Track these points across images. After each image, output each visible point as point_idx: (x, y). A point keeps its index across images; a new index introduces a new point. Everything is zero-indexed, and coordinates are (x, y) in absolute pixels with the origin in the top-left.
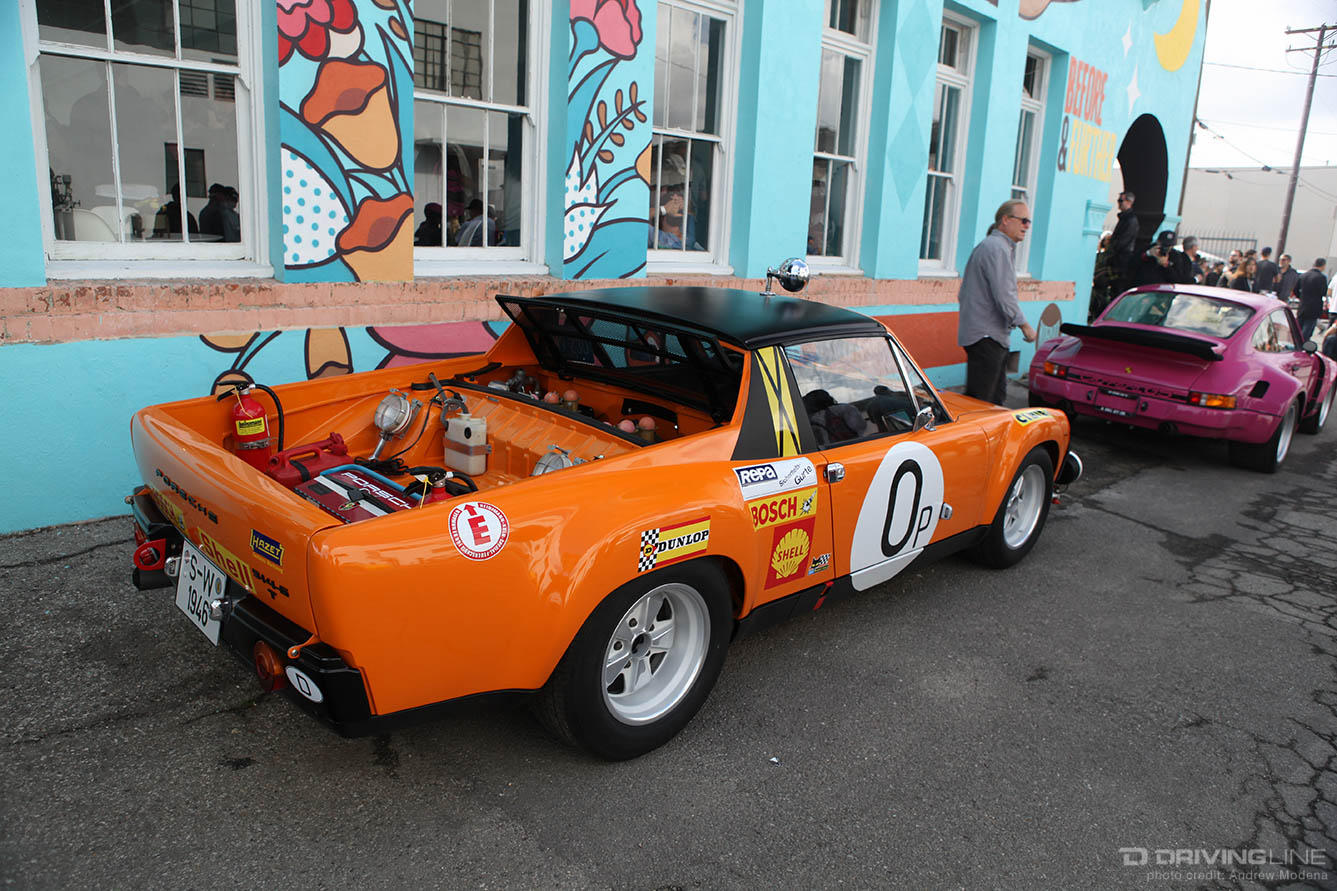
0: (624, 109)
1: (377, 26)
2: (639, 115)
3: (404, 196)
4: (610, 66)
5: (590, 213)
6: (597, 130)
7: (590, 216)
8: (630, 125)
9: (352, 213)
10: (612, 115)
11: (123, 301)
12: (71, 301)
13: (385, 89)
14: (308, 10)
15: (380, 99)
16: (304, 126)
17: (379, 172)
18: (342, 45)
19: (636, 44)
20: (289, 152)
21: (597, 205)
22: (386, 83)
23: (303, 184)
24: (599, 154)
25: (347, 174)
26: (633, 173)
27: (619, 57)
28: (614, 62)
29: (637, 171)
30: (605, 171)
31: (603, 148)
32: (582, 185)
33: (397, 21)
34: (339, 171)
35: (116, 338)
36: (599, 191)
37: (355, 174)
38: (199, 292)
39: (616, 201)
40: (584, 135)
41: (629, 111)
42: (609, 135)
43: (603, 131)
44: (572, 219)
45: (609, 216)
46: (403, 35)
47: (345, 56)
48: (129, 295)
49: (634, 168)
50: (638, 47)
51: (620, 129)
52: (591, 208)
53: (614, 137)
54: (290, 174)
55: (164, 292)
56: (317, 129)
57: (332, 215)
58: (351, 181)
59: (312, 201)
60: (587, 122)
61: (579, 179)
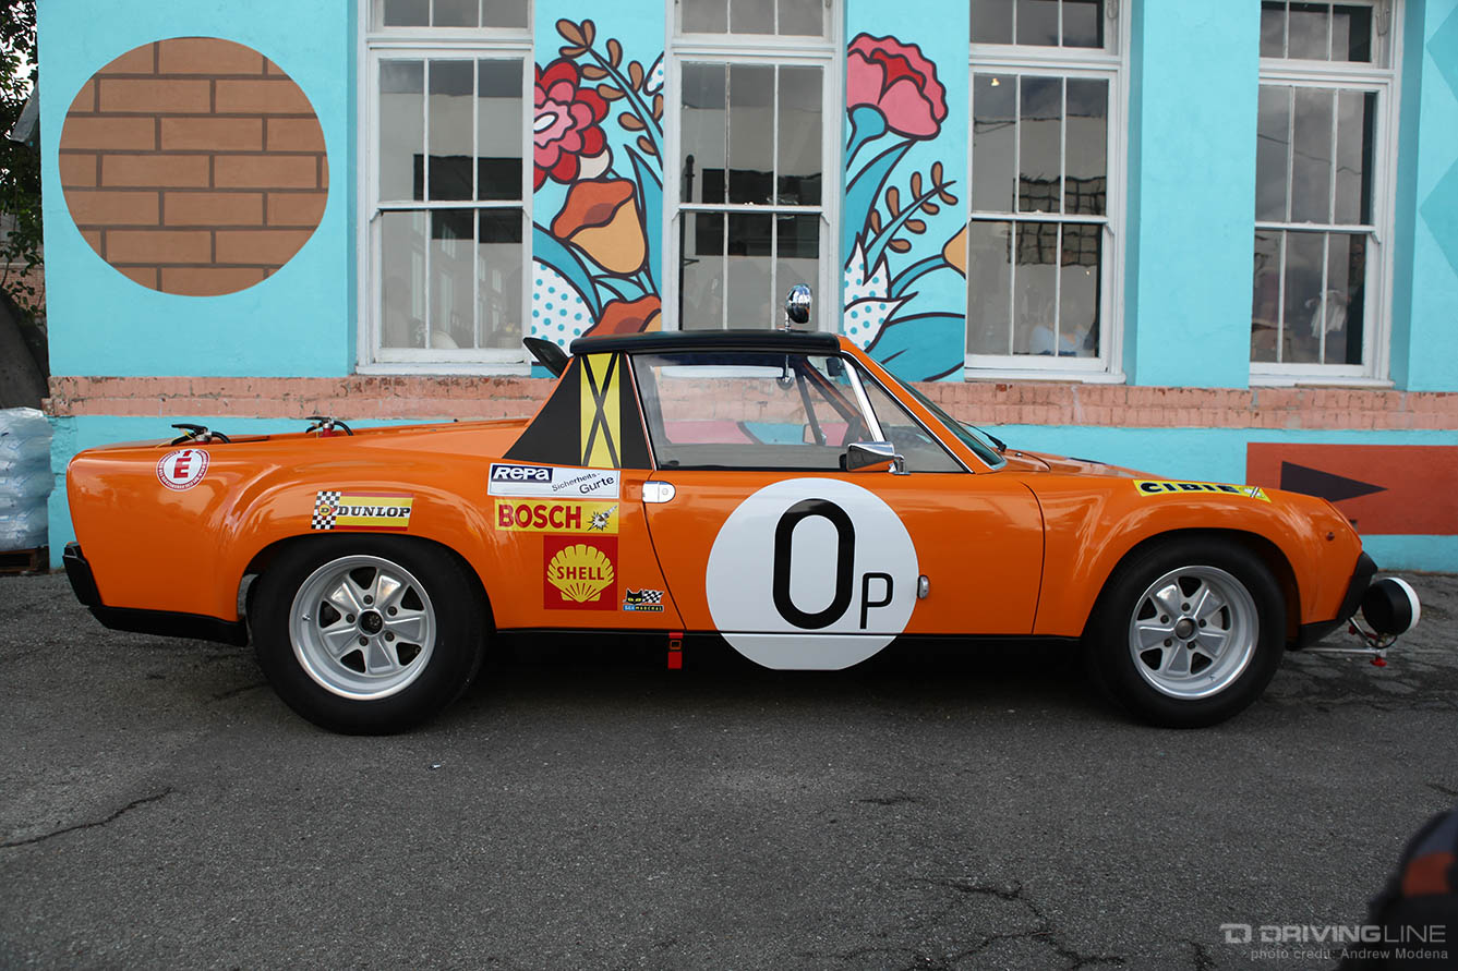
0: (923, 193)
1: (626, 147)
2: (945, 197)
3: (651, 297)
4: (904, 148)
5: (878, 308)
6: (886, 218)
7: (879, 313)
8: (934, 210)
9: (598, 314)
10: (906, 199)
11: (399, 388)
12: (362, 388)
13: (632, 201)
14: (561, 143)
15: (628, 211)
16: (555, 242)
17: (625, 277)
18: (591, 168)
19: (938, 122)
20: (539, 264)
21: (889, 299)
22: (634, 195)
23: (552, 290)
24: (890, 243)
25: (593, 280)
26: (940, 261)
27: (914, 139)
28: (909, 145)
29: (945, 260)
30: (898, 263)
31: (894, 238)
32: (867, 279)
33: (645, 139)
34: (586, 277)
35: (391, 418)
36: (891, 284)
37: (601, 279)
38: (458, 384)
39: (916, 294)
40: (868, 225)
41: (931, 194)
42: (903, 223)
43: (895, 218)
44: (854, 315)
45: (908, 309)
46: (652, 151)
47: (593, 177)
48: (404, 385)
49: (942, 255)
50: (942, 125)
51: (919, 214)
52: (879, 303)
53: (910, 225)
54: (540, 282)
55: (429, 383)
56: (566, 243)
57: (578, 317)
58: (598, 286)
59: (559, 305)
60: (872, 209)
61: (863, 272)
